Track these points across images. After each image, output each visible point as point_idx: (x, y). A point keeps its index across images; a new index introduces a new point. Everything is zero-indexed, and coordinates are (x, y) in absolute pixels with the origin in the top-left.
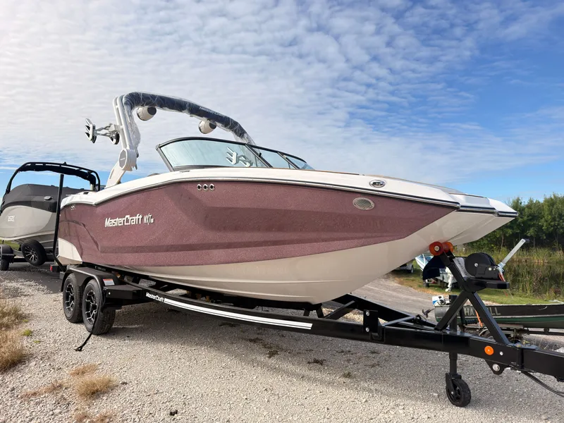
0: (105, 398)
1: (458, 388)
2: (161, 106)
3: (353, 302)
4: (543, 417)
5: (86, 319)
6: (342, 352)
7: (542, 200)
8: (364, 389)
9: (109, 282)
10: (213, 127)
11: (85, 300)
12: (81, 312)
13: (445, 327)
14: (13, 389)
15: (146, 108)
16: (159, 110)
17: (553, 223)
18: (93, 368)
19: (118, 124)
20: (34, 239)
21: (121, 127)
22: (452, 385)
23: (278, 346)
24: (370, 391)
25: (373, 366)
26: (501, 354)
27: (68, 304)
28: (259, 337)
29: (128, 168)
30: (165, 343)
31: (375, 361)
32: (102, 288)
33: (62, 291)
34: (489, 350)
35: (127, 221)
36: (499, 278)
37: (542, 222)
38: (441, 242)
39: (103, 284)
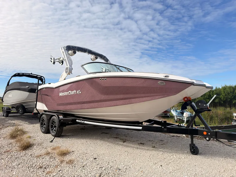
0: (68, 156)
1: (194, 148)
2: (78, 51)
3: (153, 122)
4: (224, 157)
5: (51, 131)
6: (150, 141)
7: (221, 88)
8: (161, 151)
9: (61, 117)
10: (96, 58)
11: (50, 124)
12: (49, 129)
13: (189, 127)
14: (31, 155)
15: (73, 51)
16: (77, 52)
17: (225, 97)
18: (59, 148)
19: (63, 57)
20: (21, 103)
21: (65, 58)
22: (192, 148)
23: (125, 139)
24: (163, 151)
25: (162, 145)
26: (209, 134)
27: (42, 127)
28: (117, 137)
29: (69, 74)
30: (83, 139)
31: (162, 143)
32: (59, 119)
33: (39, 122)
34: (205, 133)
35: (70, 93)
36: (208, 108)
37: (221, 96)
38: (188, 97)
39: (59, 118)
